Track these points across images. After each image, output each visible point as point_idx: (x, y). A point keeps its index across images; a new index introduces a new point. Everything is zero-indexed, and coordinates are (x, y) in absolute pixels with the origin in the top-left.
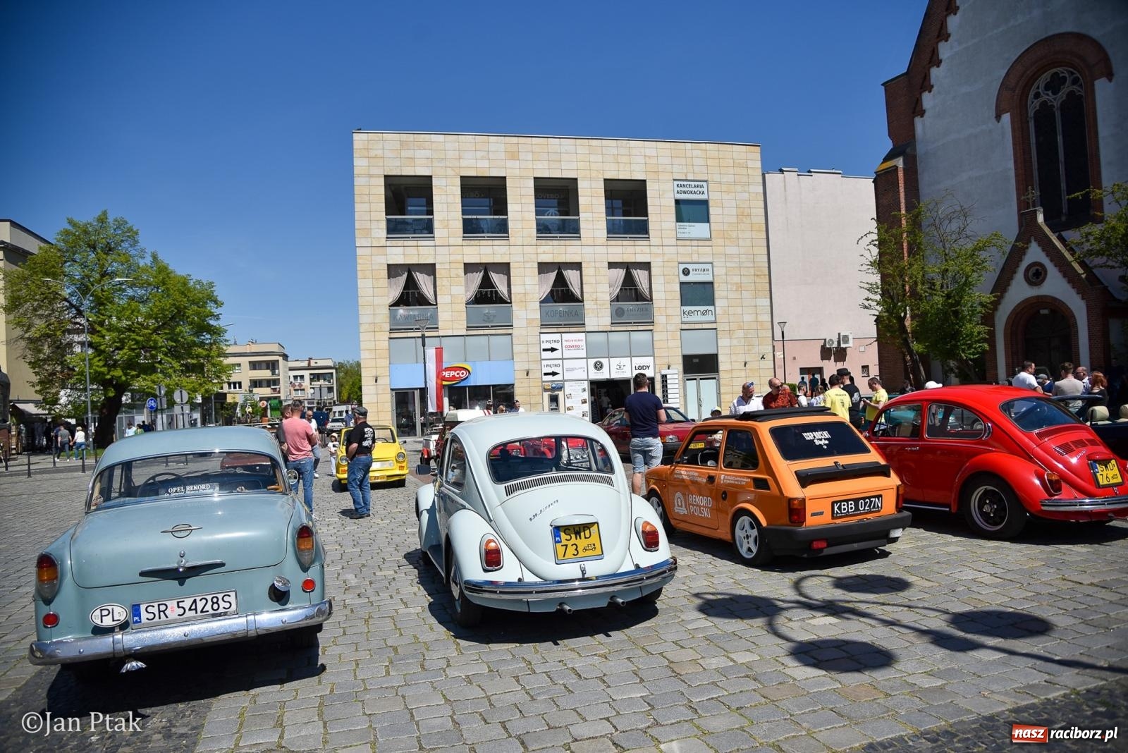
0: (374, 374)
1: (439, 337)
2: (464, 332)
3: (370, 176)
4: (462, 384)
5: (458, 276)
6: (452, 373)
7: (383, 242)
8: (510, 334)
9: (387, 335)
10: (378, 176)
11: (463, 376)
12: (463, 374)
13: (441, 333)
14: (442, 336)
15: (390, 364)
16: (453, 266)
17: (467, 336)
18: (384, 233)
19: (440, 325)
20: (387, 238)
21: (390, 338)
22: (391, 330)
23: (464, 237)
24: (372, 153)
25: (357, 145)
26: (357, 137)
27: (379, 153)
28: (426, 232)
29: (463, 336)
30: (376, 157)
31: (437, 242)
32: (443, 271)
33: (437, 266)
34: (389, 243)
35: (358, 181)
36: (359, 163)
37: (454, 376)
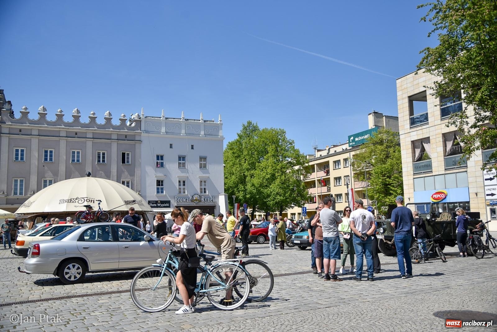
0: (408, 197)
1: (433, 176)
2: (444, 172)
3: (403, 99)
4: (444, 201)
5: (440, 142)
6: (438, 196)
7: (409, 130)
8: (466, 171)
9: (412, 177)
10: (405, 98)
11: (443, 197)
12: (443, 196)
13: (434, 174)
14: (434, 176)
15: (414, 191)
16: (437, 136)
17: (445, 174)
18: (408, 126)
19: (434, 169)
20: (410, 128)
21: (414, 178)
22: (414, 174)
23: (441, 119)
24: (403, 88)
25: (398, 85)
26: (398, 81)
27: (405, 86)
28: (426, 120)
29: (443, 174)
30: (405, 89)
31: (430, 125)
32: (433, 140)
33: (431, 138)
34: (411, 130)
35: (399, 103)
36: (399, 94)
37: (439, 197)
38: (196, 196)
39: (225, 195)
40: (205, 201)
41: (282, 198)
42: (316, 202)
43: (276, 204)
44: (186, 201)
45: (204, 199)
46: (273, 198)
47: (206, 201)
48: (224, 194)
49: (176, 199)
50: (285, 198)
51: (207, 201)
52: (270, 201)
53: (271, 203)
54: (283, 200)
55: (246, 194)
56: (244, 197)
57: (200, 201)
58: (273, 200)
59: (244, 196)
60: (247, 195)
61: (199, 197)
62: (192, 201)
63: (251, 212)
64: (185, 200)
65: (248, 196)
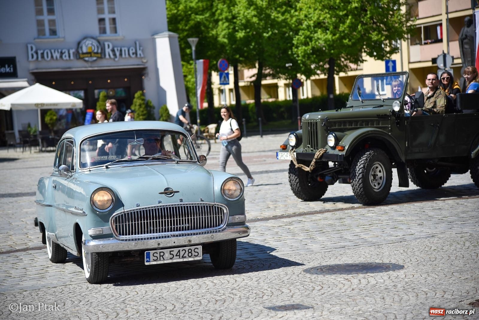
38: (89, 42)
39: (170, 37)
40: (115, 55)
41: (329, 36)
42: (441, 41)
43: (313, 54)
44: (61, 57)
45: (113, 50)
46: (306, 37)
47: (118, 54)
48: (167, 33)
49: (30, 53)
50: (338, 35)
51: (121, 54)
52: (297, 47)
53: (301, 50)
54: (333, 40)
55: (235, 30)
56: (231, 37)
57: (101, 55)
58: (306, 44)
59: (229, 34)
60: (237, 31)
61: (95, 43)
62: (79, 55)
63: (254, 79)
64: (56, 55)
65: (240, 34)
